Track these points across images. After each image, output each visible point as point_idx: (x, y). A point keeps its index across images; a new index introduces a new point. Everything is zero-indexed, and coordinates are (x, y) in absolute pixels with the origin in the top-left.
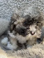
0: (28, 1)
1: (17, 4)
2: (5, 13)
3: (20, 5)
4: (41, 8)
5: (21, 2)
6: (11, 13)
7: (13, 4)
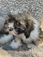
0: (26, 1)
1: (16, 2)
2: (2, 11)
3: (18, 4)
4: (39, 9)
5: (19, 2)
6: (8, 11)
7: (11, 2)
